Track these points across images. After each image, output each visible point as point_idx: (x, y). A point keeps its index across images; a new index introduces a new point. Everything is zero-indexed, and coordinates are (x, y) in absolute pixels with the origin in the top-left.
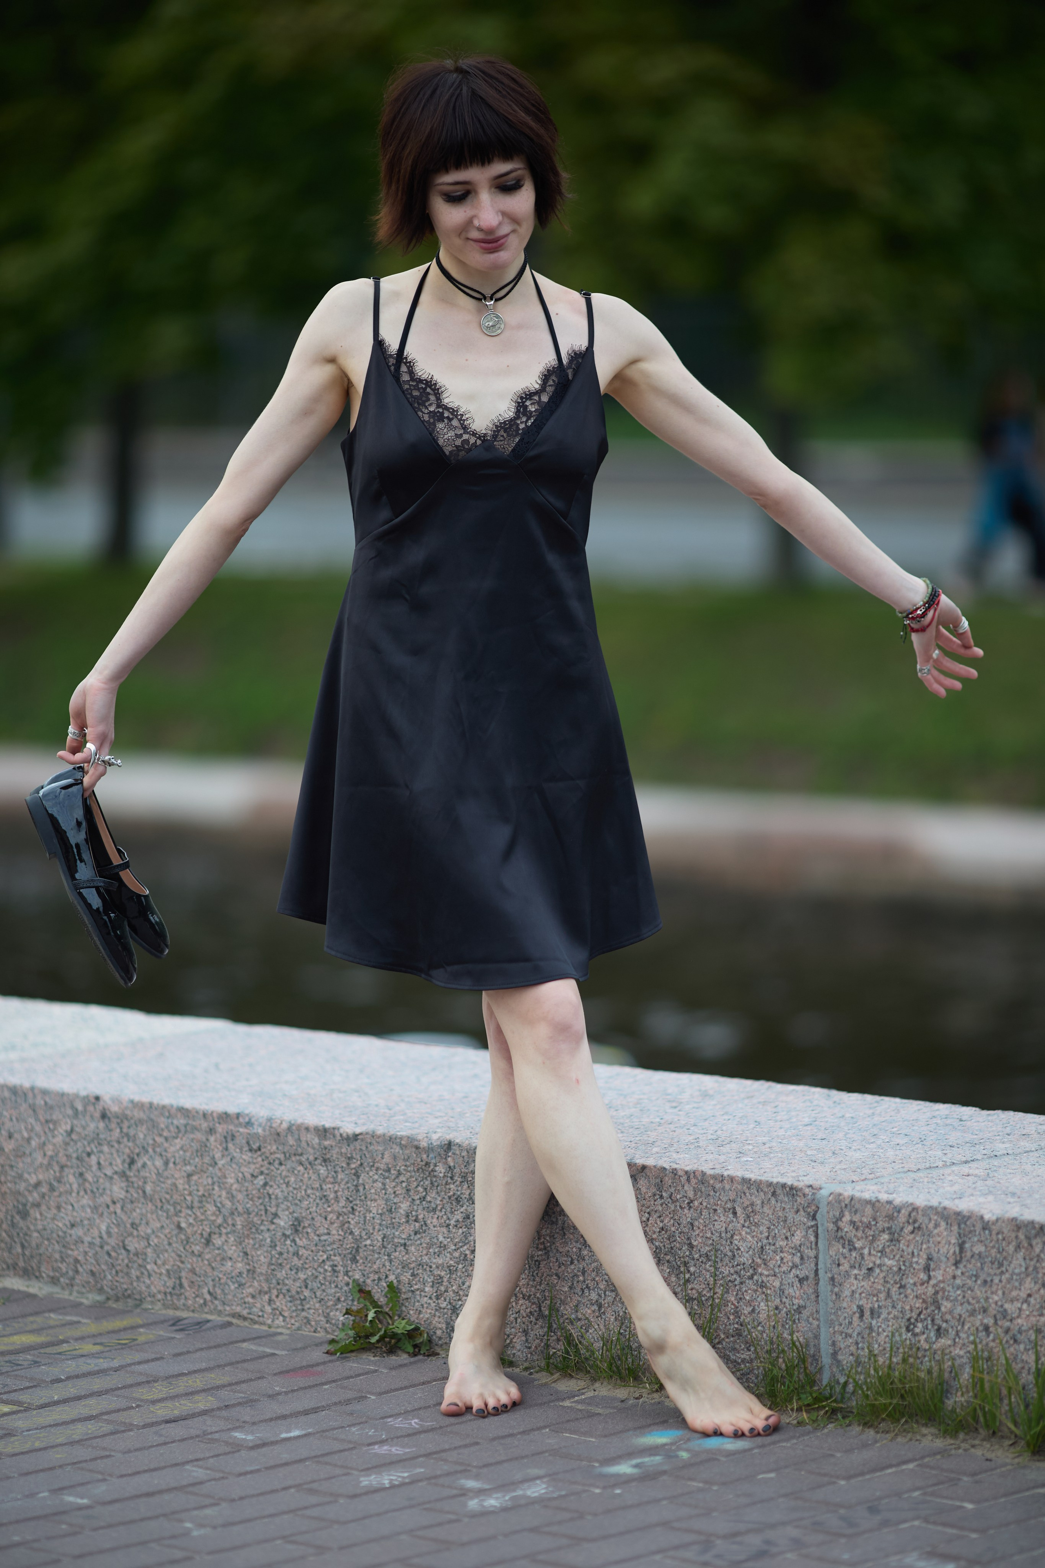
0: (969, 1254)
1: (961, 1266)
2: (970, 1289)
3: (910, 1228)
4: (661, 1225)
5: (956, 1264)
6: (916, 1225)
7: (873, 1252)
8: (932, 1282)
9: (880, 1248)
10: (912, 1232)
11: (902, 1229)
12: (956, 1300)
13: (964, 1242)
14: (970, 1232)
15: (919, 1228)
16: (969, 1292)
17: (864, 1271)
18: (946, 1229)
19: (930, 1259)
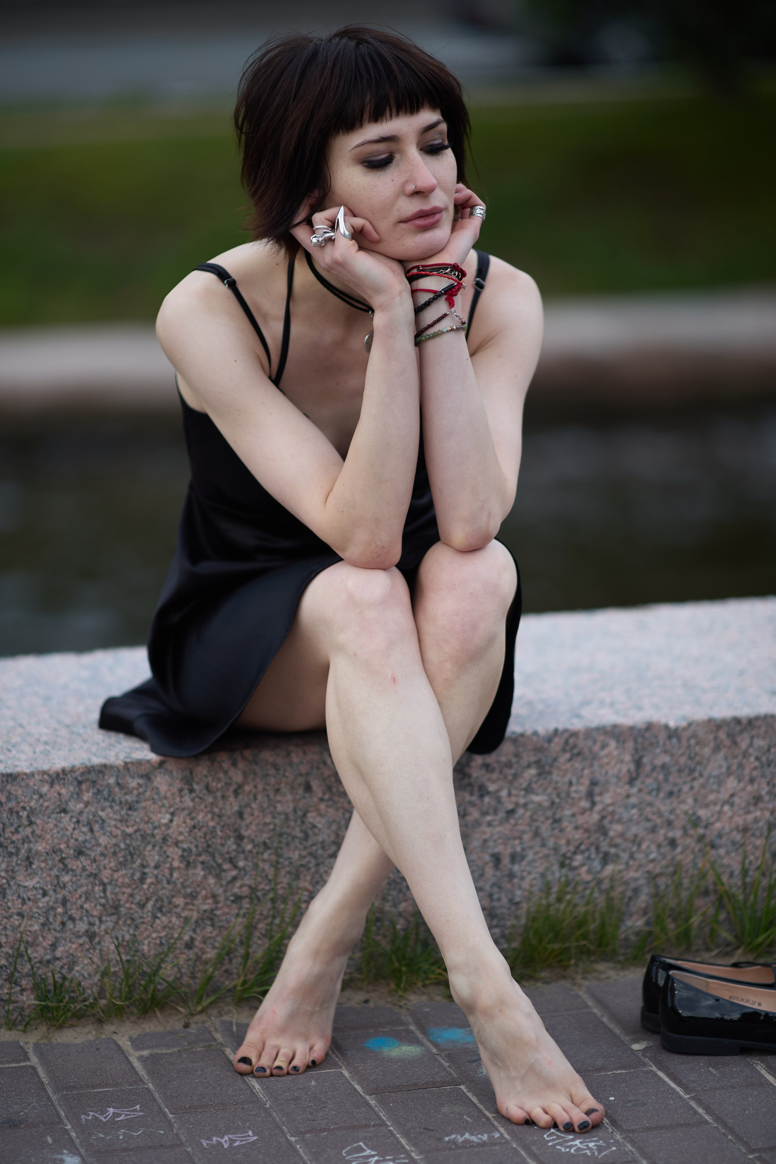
0: (648, 768)
1: (638, 784)
2: (650, 804)
3: (567, 756)
4: (192, 823)
5: (631, 782)
6: (575, 751)
7: (514, 792)
8: (598, 807)
9: (524, 785)
10: (570, 760)
11: (555, 759)
12: (630, 820)
13: (641, 758)
14: (651, 744)
15: (579, 754)
16: (648, 809)
17: (501, 815)
18: (617, 748)
19: (594, 783)
